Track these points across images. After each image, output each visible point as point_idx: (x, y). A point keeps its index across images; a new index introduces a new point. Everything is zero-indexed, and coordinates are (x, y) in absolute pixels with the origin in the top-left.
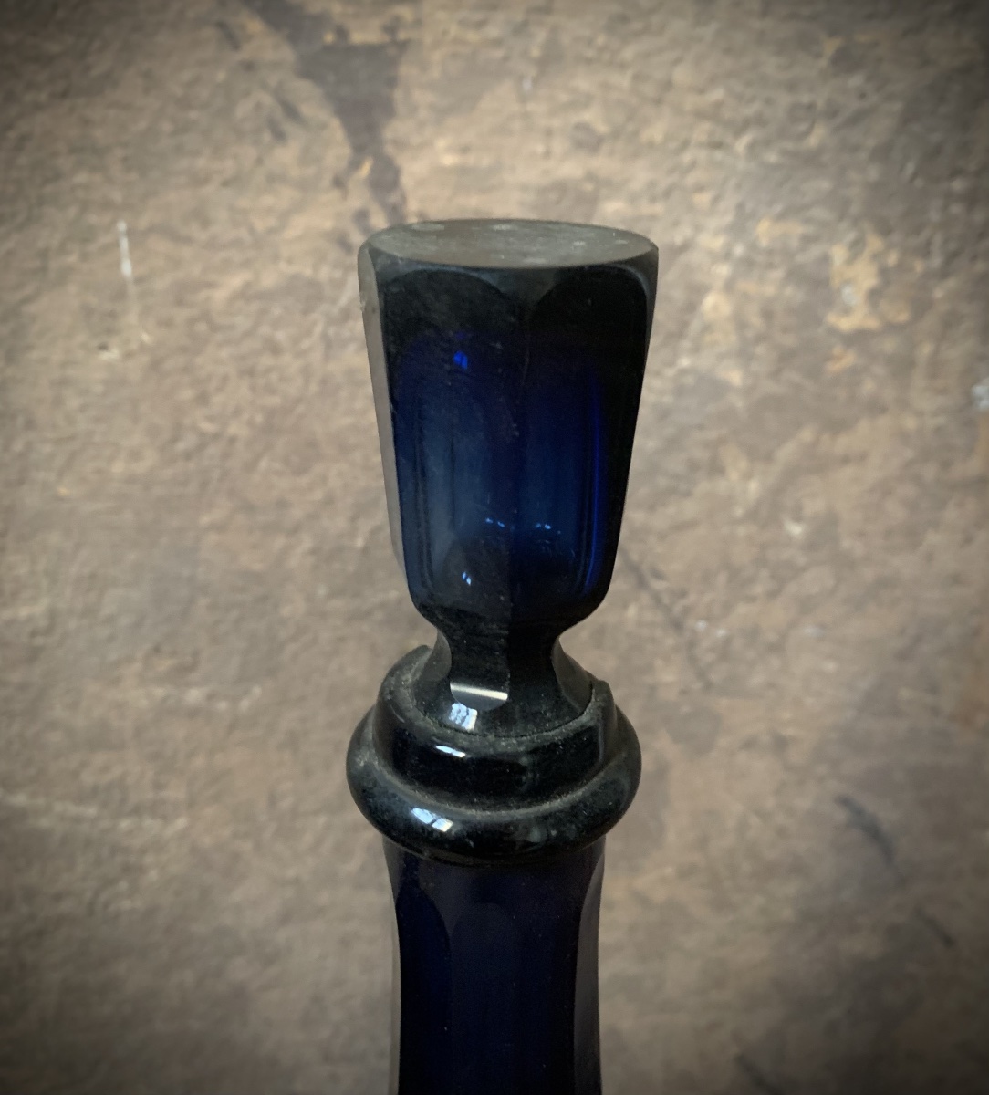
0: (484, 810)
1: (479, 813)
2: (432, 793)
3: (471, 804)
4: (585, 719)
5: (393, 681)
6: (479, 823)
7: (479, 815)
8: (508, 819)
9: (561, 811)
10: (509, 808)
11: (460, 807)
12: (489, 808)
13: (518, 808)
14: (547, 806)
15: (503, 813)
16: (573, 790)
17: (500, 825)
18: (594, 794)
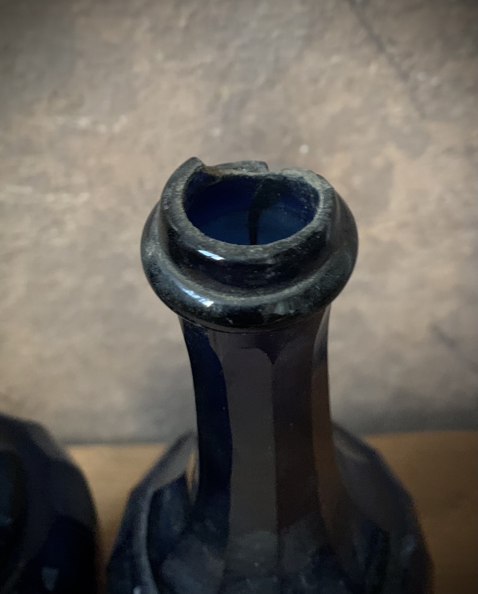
0: (240, 297)
1: (236, 299)
2: (200, 284)
3: (230, 293)
4: (315, 224)
5: (170, 191)
6: (236, 307)
7: (236, 300)
8: (257, 304)
9: (297, 295)
10: (258, 295)
11: (222, 294)
12: (243, 295)
13: (265, 294)
14: (287, 292)
15: (254, 298)
16: (306, 278)
17: (252, 308)
18: (322, 280)
